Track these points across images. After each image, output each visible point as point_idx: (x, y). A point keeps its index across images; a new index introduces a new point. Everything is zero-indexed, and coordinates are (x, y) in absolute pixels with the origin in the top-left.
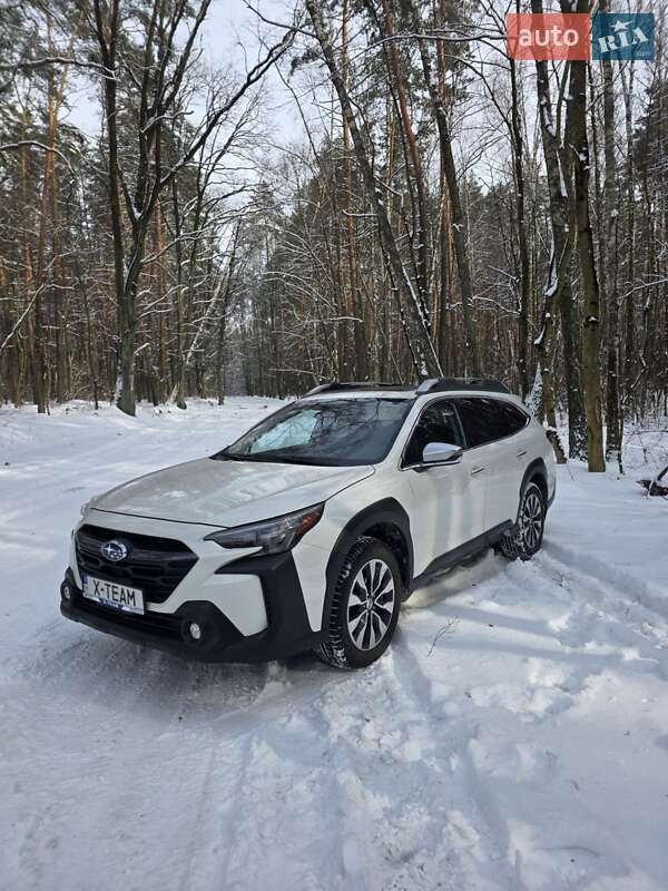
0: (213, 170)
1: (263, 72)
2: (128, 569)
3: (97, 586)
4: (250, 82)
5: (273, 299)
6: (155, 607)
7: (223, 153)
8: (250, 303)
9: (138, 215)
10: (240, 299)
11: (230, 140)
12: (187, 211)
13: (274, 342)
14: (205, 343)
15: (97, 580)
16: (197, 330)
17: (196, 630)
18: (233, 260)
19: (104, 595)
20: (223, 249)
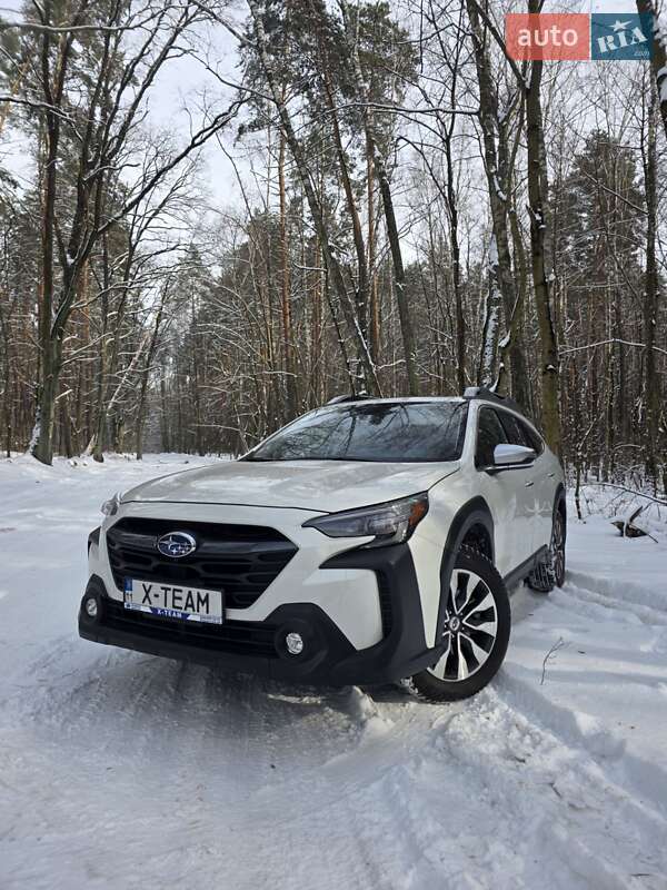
0: (145, 228)
1: (207, 137)
2: (197, 567)
3: (147, 592)
4: (193, 145)
5: (198, 355)
6: (237, 615)
7: (157, 212)
8: (171, 360)
9: (70, 261)
10: (163, 355)
11: (164, 202)
12: (116, 264)
13: (197, 398)
14: (127, 394)
15: (148, 584)
16: (119, 381)
17: (295, 643)
18: (160, 315)
19: (158, 604)
20: (147, 305)
